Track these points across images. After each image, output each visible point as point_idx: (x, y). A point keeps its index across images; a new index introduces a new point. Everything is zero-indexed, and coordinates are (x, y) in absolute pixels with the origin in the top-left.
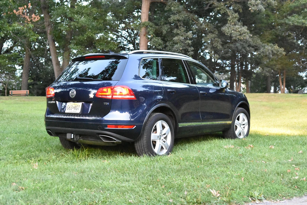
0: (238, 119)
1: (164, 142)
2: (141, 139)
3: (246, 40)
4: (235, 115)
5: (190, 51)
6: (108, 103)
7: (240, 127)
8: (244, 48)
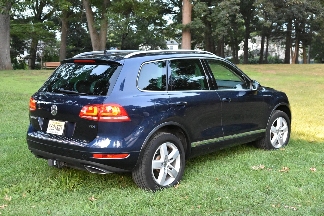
0: (275, 125)
1: (171, 169)
2: (139, 168)
3: (304, 4)
4: (270, 120)
5: (237, 18)
6: (94, 126)
7: (278, 134)
8: (301, 12)
